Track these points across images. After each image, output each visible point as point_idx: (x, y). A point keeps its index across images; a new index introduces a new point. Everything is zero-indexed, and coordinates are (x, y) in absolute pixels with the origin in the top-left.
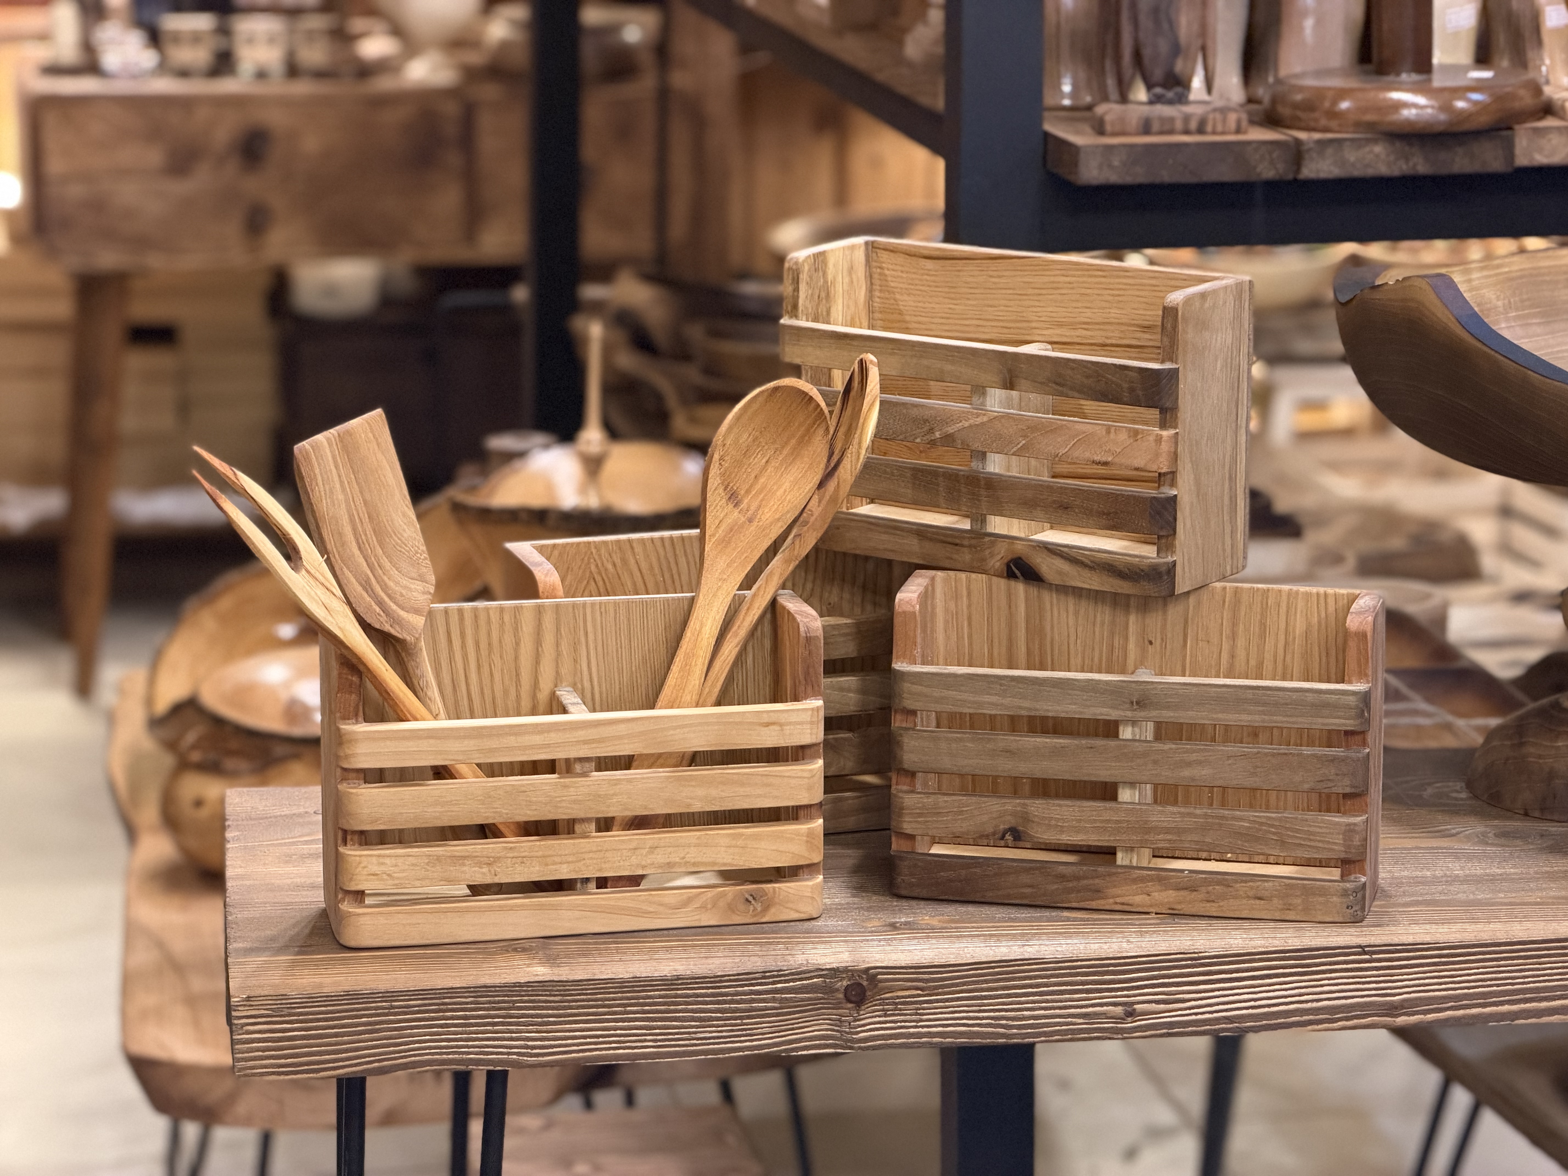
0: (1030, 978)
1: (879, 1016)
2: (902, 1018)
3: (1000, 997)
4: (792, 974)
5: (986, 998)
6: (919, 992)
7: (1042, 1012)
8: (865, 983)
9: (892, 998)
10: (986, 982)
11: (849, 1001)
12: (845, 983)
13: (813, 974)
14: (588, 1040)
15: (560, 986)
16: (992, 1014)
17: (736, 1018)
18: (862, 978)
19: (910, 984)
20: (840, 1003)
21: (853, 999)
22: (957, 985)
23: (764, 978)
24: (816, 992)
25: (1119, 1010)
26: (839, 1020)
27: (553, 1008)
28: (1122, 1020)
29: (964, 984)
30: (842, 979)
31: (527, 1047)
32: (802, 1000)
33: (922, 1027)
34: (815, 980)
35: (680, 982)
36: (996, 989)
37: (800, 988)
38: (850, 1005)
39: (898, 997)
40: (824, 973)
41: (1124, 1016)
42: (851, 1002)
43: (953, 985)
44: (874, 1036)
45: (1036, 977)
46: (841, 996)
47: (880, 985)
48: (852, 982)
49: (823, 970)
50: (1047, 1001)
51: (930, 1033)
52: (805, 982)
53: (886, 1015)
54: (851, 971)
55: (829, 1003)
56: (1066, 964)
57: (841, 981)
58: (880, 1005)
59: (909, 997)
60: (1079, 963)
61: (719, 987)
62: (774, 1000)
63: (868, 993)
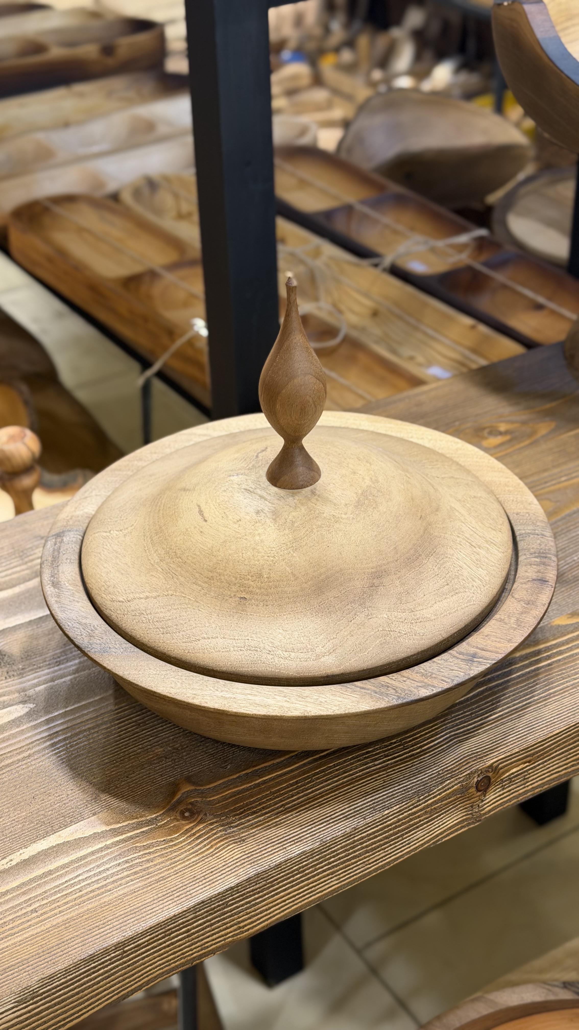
1: (499, 792)
2: (515, 786)
6: (527, 764)
8: (490, 774)
9: (508, 776)
11: (478, 790)
12: (476, 780)
14: (287, 902)
16: (575, 758)
17: (399, 837)
18: (488, 771)
19: (521, 761)
20: (473, 795)
21: (482, 788)
22: (553, 748)
24: (456, 795)
26: (472, 806)
27: (259, 893)
29: (559, 746)
30: (475, 778)
31: (240, 928)
32: (446, 804)
34: (455, 787)
38: (479, 793)
39: (513, 774)
42: (480, 791)
43: (551, 750)
44: (495, 806)
46: (474, 790)
47: (501, 771)
52: (448, 792)
55: (465, 798)
57: (473, 780)
58: (500, 784)
59: (520, 770)
61: (386, 822)
63: (493, 780)
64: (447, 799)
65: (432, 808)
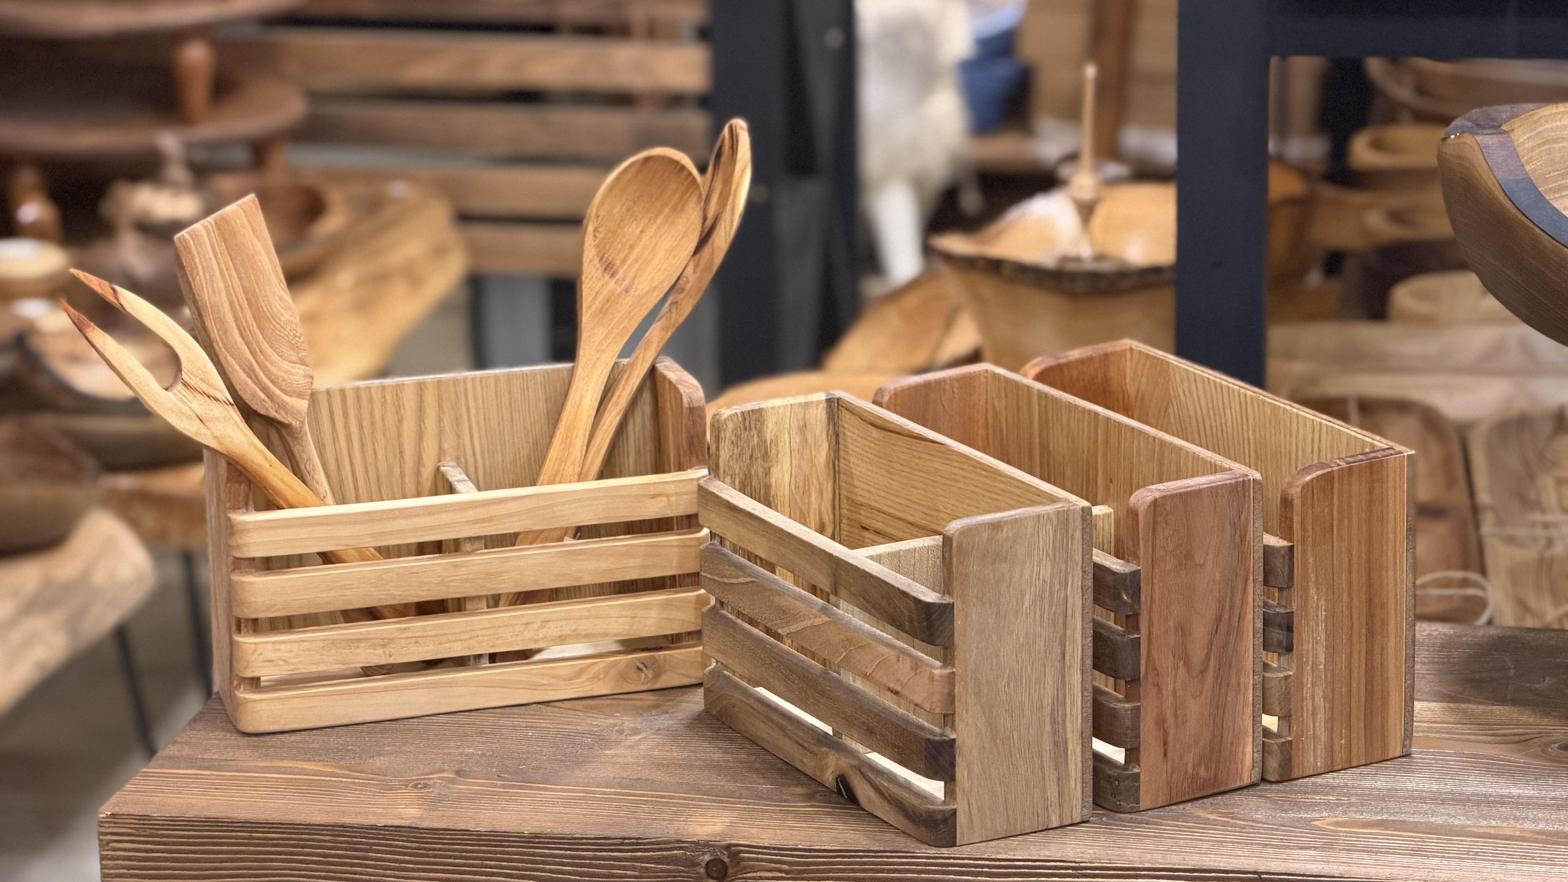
4: (652, 843)
6: (783, 875)
8: (727, 860)
9: (754, 878)
10: (853, 871)
11: (710, 876)
12: (707, 857)
13: (672, 845)
15: (417, 833)
18: (724, 854)
19: (773, 865)
20: (701, 878)
21: (715, 875)
22: (823, 871)
23: (623, 844)
24: (676, 865)
27: (410, 855)
29: (830, 871)
30: (704, 853)
32: (662, 871)
34: (676, 852)
35: (537, 840)
37: (659, 859)
38: (711, 881)
39: (761, 878)
40: (684, 845)
42: (712, 878)
43: (818, 871)
46: (702, 870)
47: (742, 863)
48: (714, 857)
49: (684, 842)
52: (665, 853)
54: (713, 846)
55: (690, 877)
56: (938, 861)
57: (703, 855)
59: (773, 878)
60: (952, 861)
61: (578, 850)
62: (634, 868)
63: (730, 871)
64: (663, 864)
65: (643, 865)
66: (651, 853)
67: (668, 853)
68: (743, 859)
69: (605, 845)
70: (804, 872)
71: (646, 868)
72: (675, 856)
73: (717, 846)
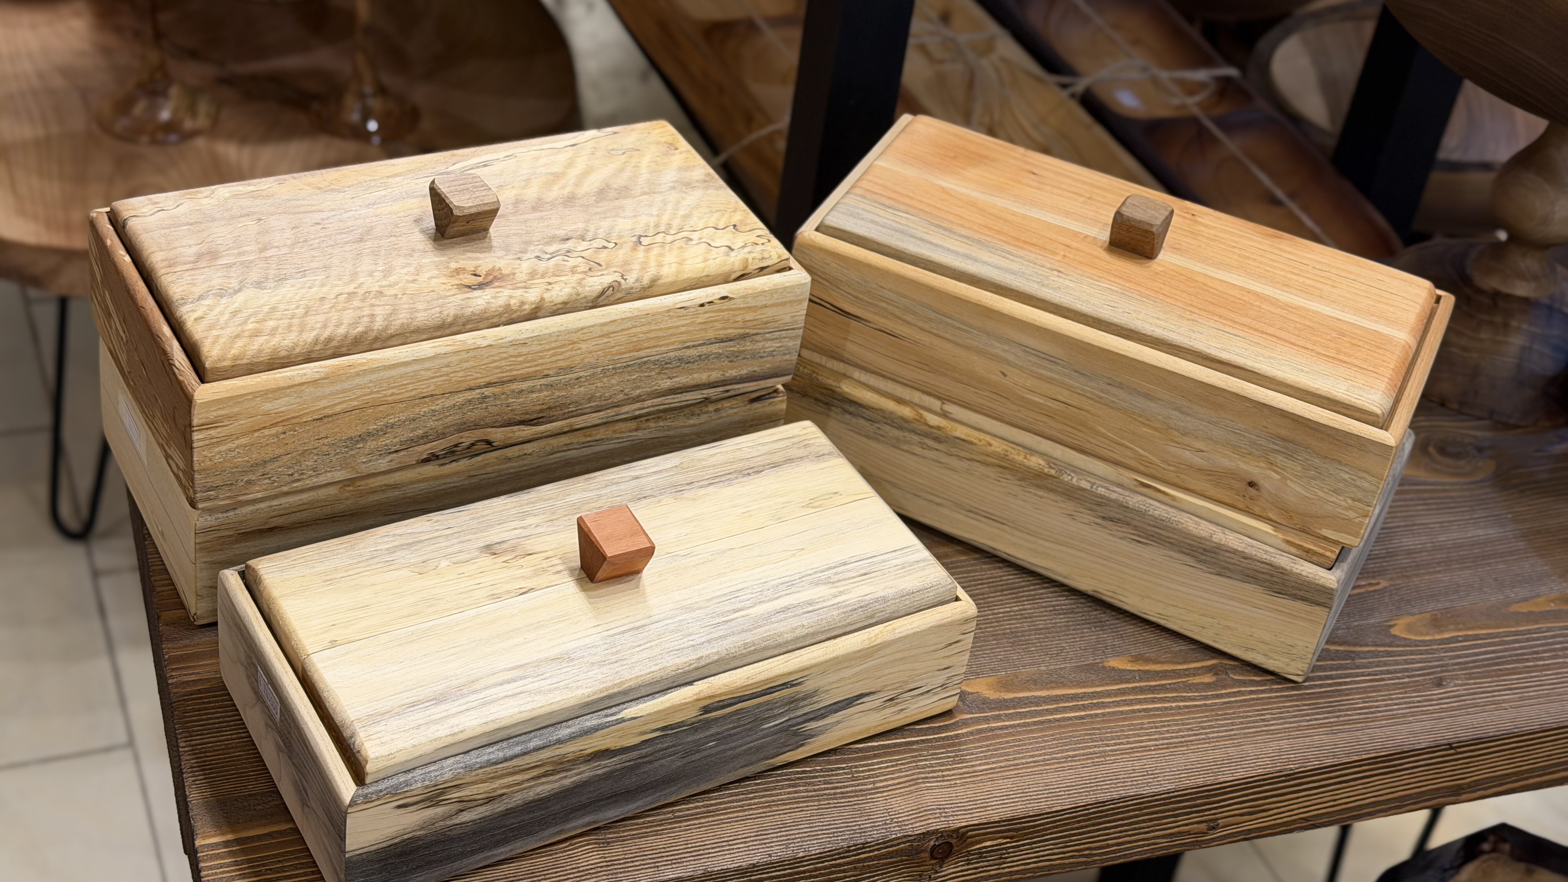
0: (1122, 812)
1: (964, 866)
2: (985, 864)
3: (1089, 832)
4: (879, 844)
5: (1074, 835)
6: (1008, 840)
7: (1127, 839)
8: (953, 841)
9: (979, 849)
10: (1079, 822)
11: (932, 857)
12: (932, 843)
13: (900, 841)
16: (1077, 847)
18: (952, 836)
19: (1000, 834)
20: (923, 861)
21: (939, 856)
22: (1048, 829)
23: (849, 851)
24: (900, 856)
25: (1203, 826)
26: (920, 876)
28: (1205, 833)
29: (1054, 827)
30: (931, 841)
32: (883, 865)
33: (1004, 868)
34: (902, 846)
36: (1086, 827)
37: (884, 855)
38: (933, 862)
39: (985, 847)
40: (913, 838)
41: (1205, 831)
42: (936, 859)
43: (1043, 830)
45: (1129, 811)
46: (926, 855)
47: (969, 840)
48: (941, 842)
49: (912, 836)
50: (1135, 829)
51: (1010, 872)
52: (891, 849)
53: (968, 864)
54: (942, 832)
55: (913, 863)
56: (1163, 796)
57: (928, 842)
58: (965, 856)
59: (997, 845)
60: (1176, 794)
62: (855, 869)
63: (955, 849)
64: (887, 859)
65: (866, 864)
66: (876, 853)
67: (894, 848)
68: (971, 837)
69: (829, 856)
70: (1030, 833)
71: (868, 866)
72: (902, 849)
73: (946, 831)
